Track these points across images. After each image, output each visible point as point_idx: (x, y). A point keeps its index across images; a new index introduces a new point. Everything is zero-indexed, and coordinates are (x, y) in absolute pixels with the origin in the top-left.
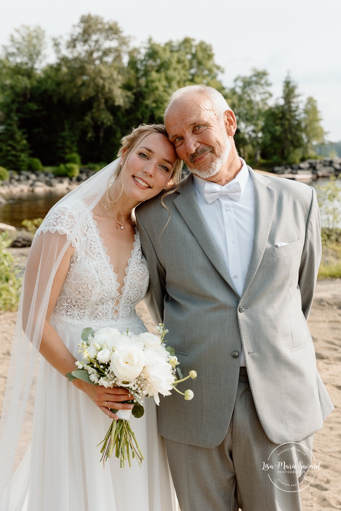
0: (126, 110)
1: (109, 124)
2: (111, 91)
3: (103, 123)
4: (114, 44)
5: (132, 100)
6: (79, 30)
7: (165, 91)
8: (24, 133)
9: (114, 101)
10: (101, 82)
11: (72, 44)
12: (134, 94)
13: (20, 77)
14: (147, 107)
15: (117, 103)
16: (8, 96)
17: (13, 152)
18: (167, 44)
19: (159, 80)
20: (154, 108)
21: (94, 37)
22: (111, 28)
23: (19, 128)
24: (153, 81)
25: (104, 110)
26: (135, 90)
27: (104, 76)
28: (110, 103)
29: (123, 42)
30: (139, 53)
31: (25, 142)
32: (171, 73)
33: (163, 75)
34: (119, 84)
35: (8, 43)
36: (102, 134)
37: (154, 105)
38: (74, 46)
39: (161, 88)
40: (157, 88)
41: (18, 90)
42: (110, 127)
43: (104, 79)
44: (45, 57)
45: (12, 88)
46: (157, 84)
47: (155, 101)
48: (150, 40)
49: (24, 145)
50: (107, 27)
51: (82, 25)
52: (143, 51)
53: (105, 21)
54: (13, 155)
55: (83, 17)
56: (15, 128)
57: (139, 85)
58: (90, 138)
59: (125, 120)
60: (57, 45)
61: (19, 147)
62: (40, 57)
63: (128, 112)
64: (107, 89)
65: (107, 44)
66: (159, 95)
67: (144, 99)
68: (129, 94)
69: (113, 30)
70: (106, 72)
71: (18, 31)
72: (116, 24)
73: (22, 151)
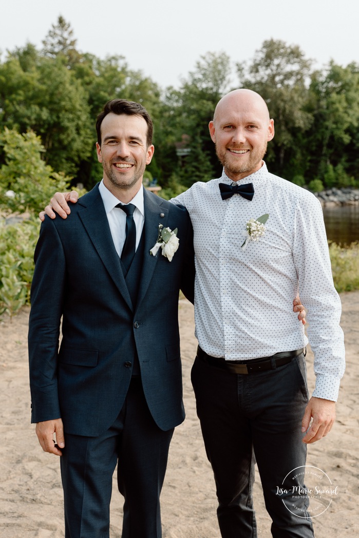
0: (307, 132)
1: (289, 146)
2: (292, 113)
3: (283, 145)
4: (295, 67)
5: (312, 122)
6: (262, 55)
7: (346, 112)
8: (208, 155)
9: (294, 123)
10: (282, 104)
11: (255, 69)
12: (315, 116)
13: (205, 101)
14: (327, 128)
15: (297, 125)
16: (194, 119)
17: (197, 173)
18: (349, 66)
19: (340, 102)
20: (334, 129)
21: (276, 62)
22: (292, 52)
23: (203, 150)
24: (333, 103)
25: (284, 131)
26: (316, 112)
27: (285, 98)
28: (291, 125)
29: (305, 65)
30: (321, 75)
31: (208, 163)
32: (352, 94)
33: (343, 96)
34: (299, 106)
35: (194, 70)
36: (282, 155)
37: (334, 126)
38: (257, 71)
39: (341, 110)
40: (337, 110)
41: (203, 114)
42: (291, 148)
43: (284, 101)
44: (229, 82)
45: (197, 112)
46: (337, 105)
47: (336, 123)
48: (332, 62)
49: (208, 167)
50: (289, 51)
51: (265, 50)
52: (325, 74)
53: (287, 45)
54: (197, 176)
55: (266, 42)
56: (199, 150)
57: (319, 107)
58: (271, 159)
59: (305, 141)
60: (240, 70)
61: (203, 168)
62: (225, 82)
63: (308, 133)
64: (287, 111)
65: (289, 68)
66: (339, 116)
67: (325, 120)
68: (310, 115)
69: (295, 54)
70: (287, 95)
71: (204, 58)
72: (297, 48)
73: (206, 172)
